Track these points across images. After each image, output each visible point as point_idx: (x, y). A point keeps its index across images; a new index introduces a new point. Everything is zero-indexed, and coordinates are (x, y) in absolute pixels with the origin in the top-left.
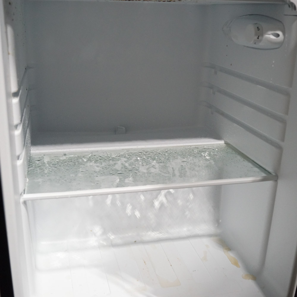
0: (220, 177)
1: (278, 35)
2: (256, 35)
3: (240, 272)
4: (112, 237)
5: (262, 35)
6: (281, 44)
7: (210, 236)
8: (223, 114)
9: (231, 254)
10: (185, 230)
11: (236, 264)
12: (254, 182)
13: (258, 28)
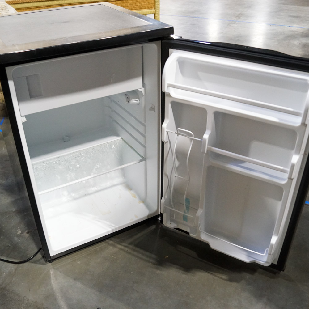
0: (121, 164)
1: (137, 101)
2: (127, 101)
3: (137, 200)
4: (73, 195)
5: (130, 101)
6: (139, 104)
7: (121, 184)
8: (118, 123)
9: (132, 192)
10: (109, 184)
11: (135, 197)
12: (136, 163)
13: (127, 98)
